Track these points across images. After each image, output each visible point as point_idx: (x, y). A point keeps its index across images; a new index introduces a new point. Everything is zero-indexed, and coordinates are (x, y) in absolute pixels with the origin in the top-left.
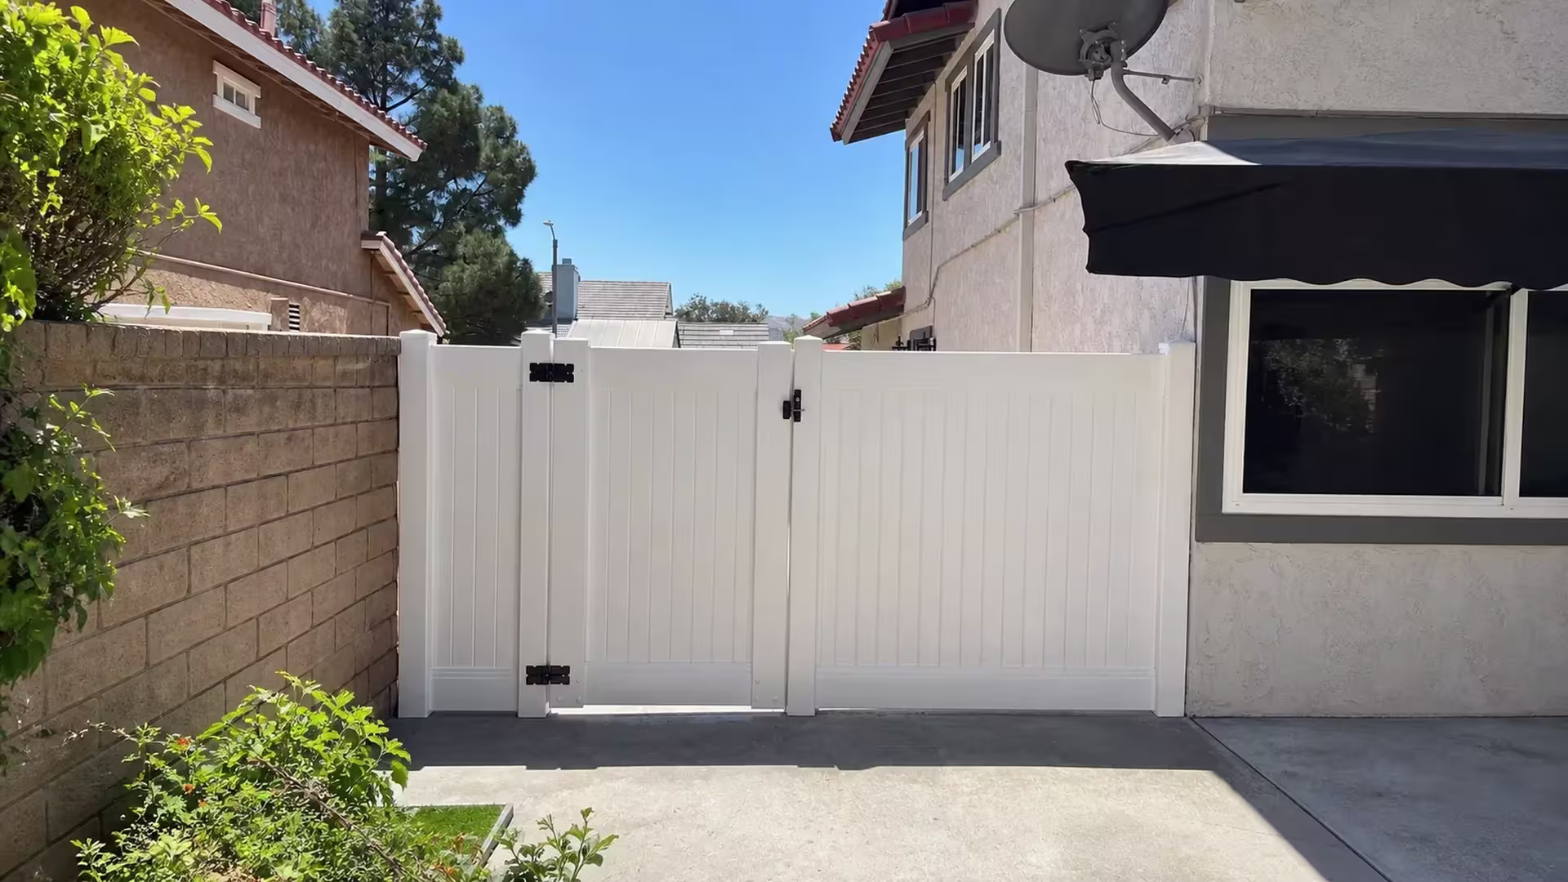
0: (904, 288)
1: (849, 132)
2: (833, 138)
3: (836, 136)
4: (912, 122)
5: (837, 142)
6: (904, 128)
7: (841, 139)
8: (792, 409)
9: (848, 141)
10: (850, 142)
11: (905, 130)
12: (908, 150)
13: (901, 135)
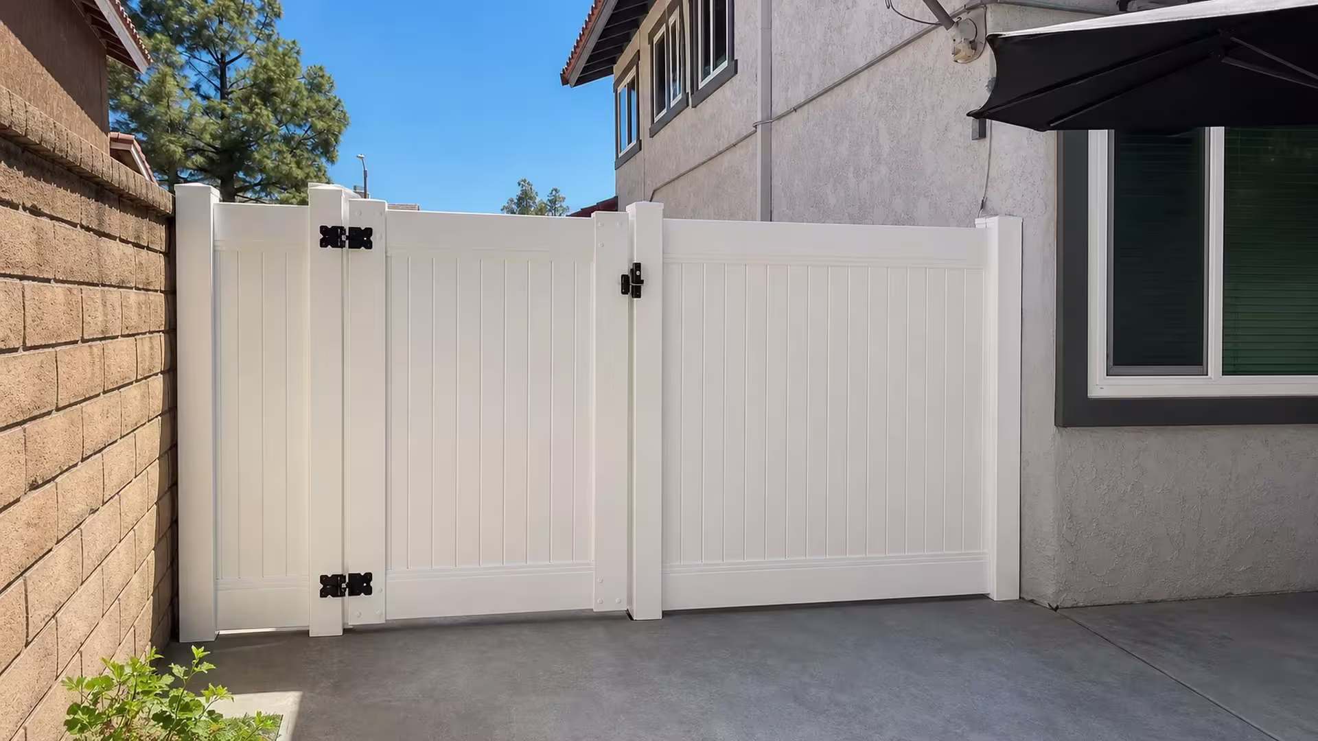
0: (616, 198)
1: (574, 77)
2: (562, 82)
3: (565, 81)
4: (618, 68)
5: (565, 86)
6: (613, 74)
7: (567, 84)
8: (632, 284)
9: (573, 84)
10: (575, 86)
11: (613, 75)
12: (616, 91)
13: (611, 79)
